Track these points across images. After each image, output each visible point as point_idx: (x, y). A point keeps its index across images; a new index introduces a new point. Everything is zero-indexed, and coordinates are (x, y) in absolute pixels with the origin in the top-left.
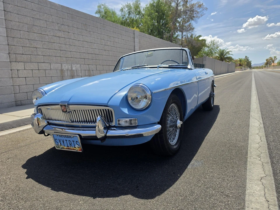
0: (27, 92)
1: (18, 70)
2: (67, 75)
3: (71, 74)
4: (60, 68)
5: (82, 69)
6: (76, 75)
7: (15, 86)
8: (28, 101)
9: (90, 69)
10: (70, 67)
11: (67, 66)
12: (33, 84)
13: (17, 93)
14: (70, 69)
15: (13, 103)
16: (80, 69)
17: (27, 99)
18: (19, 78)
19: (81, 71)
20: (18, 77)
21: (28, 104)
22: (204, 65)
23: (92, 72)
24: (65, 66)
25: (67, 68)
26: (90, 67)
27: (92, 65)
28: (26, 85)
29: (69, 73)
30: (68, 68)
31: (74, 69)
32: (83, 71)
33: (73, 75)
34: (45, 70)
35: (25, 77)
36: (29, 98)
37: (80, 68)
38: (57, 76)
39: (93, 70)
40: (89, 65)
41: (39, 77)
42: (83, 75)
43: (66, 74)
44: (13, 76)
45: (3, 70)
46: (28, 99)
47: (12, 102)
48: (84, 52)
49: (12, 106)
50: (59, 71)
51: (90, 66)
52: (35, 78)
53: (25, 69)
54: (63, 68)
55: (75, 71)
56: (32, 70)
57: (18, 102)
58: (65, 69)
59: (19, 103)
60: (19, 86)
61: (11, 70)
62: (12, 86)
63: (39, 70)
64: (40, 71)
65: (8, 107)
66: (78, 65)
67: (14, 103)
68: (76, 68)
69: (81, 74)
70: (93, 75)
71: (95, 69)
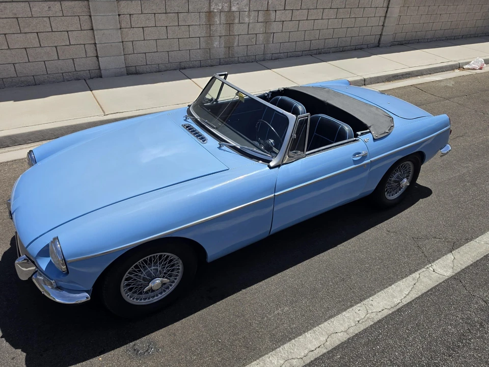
0: (145, 53)
1: (130, 15)
2: (218, 22)
3: (227, 21)
4: (206, 9)
5: (251, 8)
6: (237, 21)
7: (127, 43)
8: (147, 67)
9: (270, 8)
10: (226, 5)
11: (220, 5)
12: (156, 40)
13: (129, 53)
14: (226, 9)
15: (122, 70)
16: (247, 10)
17: (145, 64)
18: (132, 29)
19: (249, 14)
20: (131, 27)
21: (147, 73)
23: (273, 14)
24: (216, 4)
25: (220, 8)
26: (270, 4)
28: (144, 40)
29: (223, 18)
30: (223, 7)
31: (234, 9)
32: (253, 14)
33: (231, 22)
34: (178, 13)
35: (143, 28)
36: (148, 63)
37: (248, 8)
38: (200, 25)
39: (276, 11)
41: (167, 27)
42: (251, 21)
43: (217, 20)
44: (123, 26)
45: (106, 16)
46: (147, 65)
47: (121, 68)
49: (121, 75)
50: (203, 16)
51: (270, 1)
52: (159, 28)
53: (142, 13)
54: (212, 7)
55: (237, 14)
56: (155, 14)
57: (131, 68)
58: (215, 11)
59: (133, 69)
60: (132, 41)
61: (119, 15)
62: (120, 42)
63: (166, 13)
64: (169, 14)
65: (116, 76)
66: (245, 1)
67: (124, 70)
68: (238, 8)
69: (248, 20)
70: (275, 21)
71: (283, 8)
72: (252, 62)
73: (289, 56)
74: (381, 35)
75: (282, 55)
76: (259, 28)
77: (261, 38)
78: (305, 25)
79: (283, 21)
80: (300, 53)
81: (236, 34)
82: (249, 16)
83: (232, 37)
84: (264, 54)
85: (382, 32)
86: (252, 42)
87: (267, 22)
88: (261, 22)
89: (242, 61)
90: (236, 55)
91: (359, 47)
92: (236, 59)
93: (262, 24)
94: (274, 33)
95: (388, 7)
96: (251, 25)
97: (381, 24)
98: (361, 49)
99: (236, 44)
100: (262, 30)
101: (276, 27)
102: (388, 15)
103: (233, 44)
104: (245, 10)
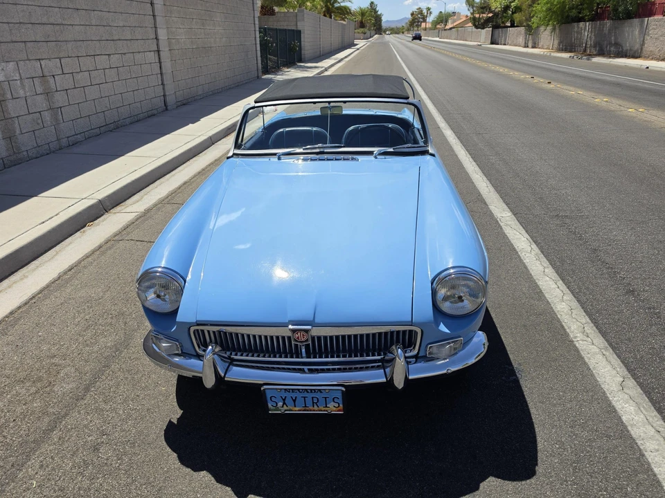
5: (23, 75)
6: (9, 96)
9: (46, 73)
16: (18, 78)
19: (22, 84)
22: (300, 31)
23: (51, 80)
26: (43, 66)
27: (50, 59)
32: (27, 83)
33: (1, 98)
37: (18, 75)
39: (53, 76)
40: (39, 60)
42: (28, 94)
48: (21, 21)
51: (43, 62)
55: (6, 86)
66: (11, 65)
68: (5, 76)
69: (23, 92)
70: (57, 91)
71: (60, 72)
72: (48, 154)
73: (87, 137)
74: (164, 96)
75: (79, 136)
76: (41, 103)
77: (47, 116)
78: (92, 93)
79: (66, 90)
80: (97, 131)
81: (14, 115)
82: (23, 86)
83: (10, 121)
84: (58, 140)
85: (164, 93)
86: (38, 124)
87: (48, 94)
88: (41, 94)
89: (34, 156)
90: (23, 149)
91: (150, 113)
92: (25, 153)
93: (43, 96)
94: (61, 108)
95: (160, 63)
96: (29, 101)
97: (160, 83)
98: (154, 115)
99: (18, 132)
100: (45, 105)
101: (60, 99)
102: (164, 71)
103: (15, 132)
104: (15, 78)
